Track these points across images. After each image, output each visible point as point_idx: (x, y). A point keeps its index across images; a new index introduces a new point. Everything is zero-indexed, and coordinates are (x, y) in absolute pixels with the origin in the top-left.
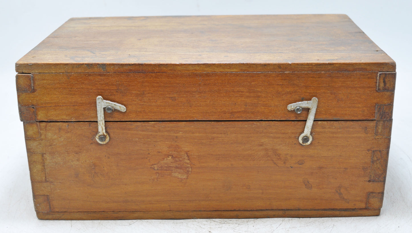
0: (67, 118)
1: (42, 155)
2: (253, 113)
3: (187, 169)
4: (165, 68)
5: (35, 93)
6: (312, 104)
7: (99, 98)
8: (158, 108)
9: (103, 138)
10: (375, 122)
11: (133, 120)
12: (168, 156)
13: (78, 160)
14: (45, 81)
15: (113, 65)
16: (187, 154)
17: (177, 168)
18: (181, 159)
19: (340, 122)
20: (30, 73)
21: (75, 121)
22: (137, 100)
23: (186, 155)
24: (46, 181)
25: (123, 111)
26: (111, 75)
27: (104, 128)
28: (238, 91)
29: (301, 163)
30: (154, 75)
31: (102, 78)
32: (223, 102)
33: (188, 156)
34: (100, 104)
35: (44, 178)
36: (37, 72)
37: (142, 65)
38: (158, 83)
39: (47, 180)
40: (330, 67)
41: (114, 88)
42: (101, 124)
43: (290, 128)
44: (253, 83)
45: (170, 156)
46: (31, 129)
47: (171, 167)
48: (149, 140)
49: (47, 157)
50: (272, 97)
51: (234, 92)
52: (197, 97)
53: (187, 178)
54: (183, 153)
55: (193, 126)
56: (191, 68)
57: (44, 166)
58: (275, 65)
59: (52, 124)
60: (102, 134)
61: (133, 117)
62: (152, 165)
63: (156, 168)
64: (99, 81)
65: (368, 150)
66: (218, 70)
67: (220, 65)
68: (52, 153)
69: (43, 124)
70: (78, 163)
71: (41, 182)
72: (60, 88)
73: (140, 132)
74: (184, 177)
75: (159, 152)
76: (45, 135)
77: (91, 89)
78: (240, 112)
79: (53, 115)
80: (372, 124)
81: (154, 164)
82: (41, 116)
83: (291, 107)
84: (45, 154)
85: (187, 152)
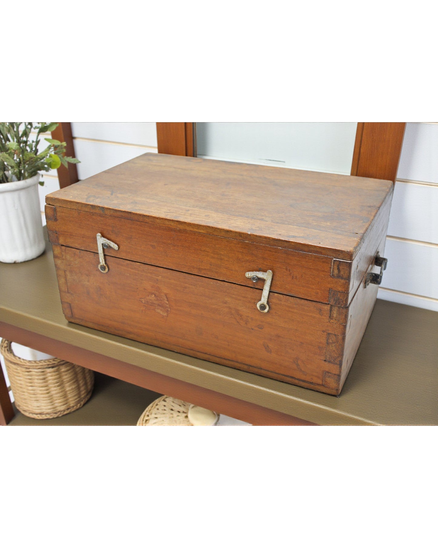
0: (78, 246)
1: (65, 271)
2: (217, 273)
3: (167, 308)
4: (147, 219)
5: (57, 222)
6: (267, 276)
7: (98, 235)
8: (142, 252)
9: (103, 268)
10: (329, 306)
11: (124, 258)
12: (152, 294)
13: (88, 281)
14: (64, 214)
15: (110, 209)
16: (166, 296)
17: (159, 305)
18: (162, 299)
19: (295, 298)
20: (54, 206)
21: (84, 249)
22: (127, 242)
23: (165, 296)
24: (68, 292)
25: (116, 249)
26: (108, 217)
27: (103, 260)
28: (204, 251)
29: (261, 327)
30: (139, 223)
31: (102, 219)
32: (192, 258)
33: (167, 298)
34: (99, 240)
35: (67, 289)
36: (58, 205)
37: (130, 213)
38: (142, 231)
40: (286, 244)
41: (110, 229)
42: (101, 256)
43: (250, 294)
44: (217, 246)
45: (153, 294)
46: (56, 249)
47: (154, 303)
48: (137, 277)
49: (68, 273)
50: (233, 262)
51: (201, 250)
52: (172, 249)
53: (167, 316)
54: (163, 294)
55: (169, 273)
56: (167, 223)
57: (66, 280)
58: (236, 232)
59: (69, 248)
60: (102, 265)
61: (123, 255)
62: (140, 298)
63: (143, 302)
64: (100, 221)
65: (324, 331)
66: (188, 228)
67: (190, 224)
68: (71, 272)
69: (63, 248)
70: (88, 283)
71: (65, 292)
72: (73, 221)
73: (130, 270)
74: (165, 315)
75: (145, 289)
76: (66, 257)
77: (95, 226)
78: (205, 269)
79: (69, 241)
80: (327, 307)
81: (142, 298)
82: (61, 241)
83: (249, 274)
84: (66, 271)
85: (166, 295)
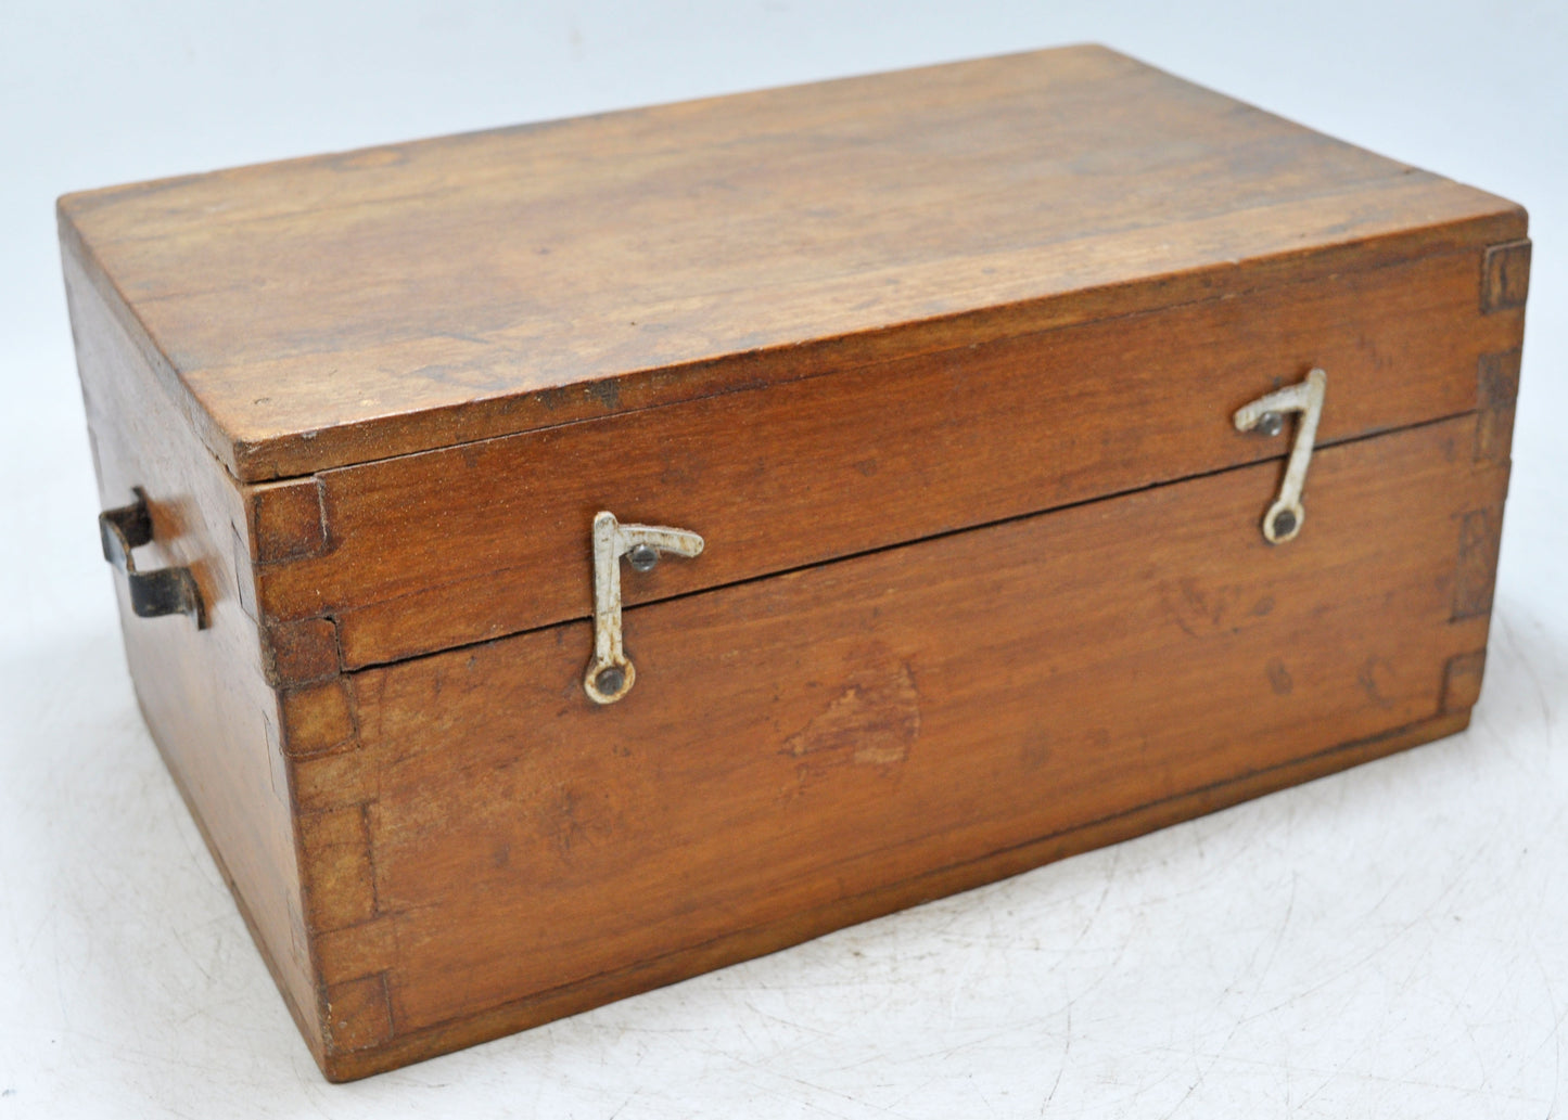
0: (470, 631)
1: (364, 810)
2: (1127, 464)
3: (907, 724)
4: (834, 356)
5: (337, 554)
7: (603, 522)
8: (814, 514)
9: (609, 681)
10: (1475, 417)
11: (724, 581)
12: (842, 690)
13: (507, 795)
14: (376, 496)
15: (645, 375)
16: (908, 666)
17: (872, 727)
18: (886, 692)
19: (1380, 439)
20: (311, 474)
21: (502, 633)
22: (739, 499)
23: (905, 672)
24: (377, 914)
25: (692, 554)
26: (639, 419)
27: (618, 637)
28: (1082, 395)
29: (1263, 608)
30: (795, 387)
31: (605, 437)
32: (1033, 445)
33: (911, 674)
34: (606, 545)
35: (368, 905)
36: (337, 463)
37: (752, 356)
38: (810, 417)
39: (382, 908)
41: (651, 471)
42: (610, 621)
43: (1240, 491)
44: (1127, 356)
45: (851, 688)
46: (317, 710)
47: (850, 730)
48: (779, 645)
49: (384, 812)
50: (1188, 394)
51: (1067, 399)
52: (947, 443)
53: (905, 760)
54: (894, 667)
55: (931, 558)
56: (924, 337)
57: (368, 854)
58: (1188, 276)
59: (406, 668)
60: (610, 663)
61: (726, 571)
62: (787, 740)
63: (799, 750)
64: (594, 453)
65: (1453, 517)
66: (1012, 328)
67: (1020, 309)
68: (404, 793)
69: (373, 678)
70: (507, 804)
71: (359, 923)
72: (440, 512)
73: (748, 624)
74: (895, 757)
75: (812, 685)
76: (379, 723)
77: (565, 491)
78: (1084, 470)
79: (414, 630)
80: (1467, 426)
81: (794, 736)
82: (364, 645)
83: (1247, 418)
84: (375, 801)
85: (907, 662)
